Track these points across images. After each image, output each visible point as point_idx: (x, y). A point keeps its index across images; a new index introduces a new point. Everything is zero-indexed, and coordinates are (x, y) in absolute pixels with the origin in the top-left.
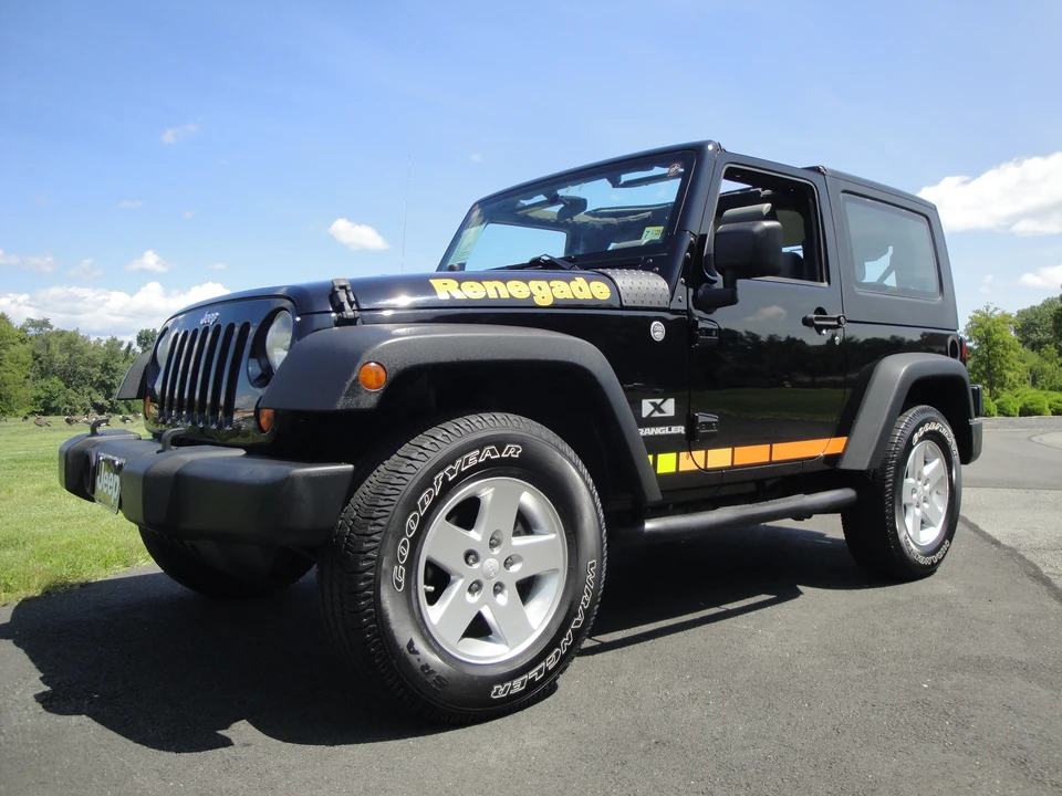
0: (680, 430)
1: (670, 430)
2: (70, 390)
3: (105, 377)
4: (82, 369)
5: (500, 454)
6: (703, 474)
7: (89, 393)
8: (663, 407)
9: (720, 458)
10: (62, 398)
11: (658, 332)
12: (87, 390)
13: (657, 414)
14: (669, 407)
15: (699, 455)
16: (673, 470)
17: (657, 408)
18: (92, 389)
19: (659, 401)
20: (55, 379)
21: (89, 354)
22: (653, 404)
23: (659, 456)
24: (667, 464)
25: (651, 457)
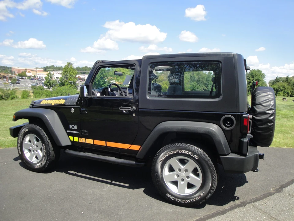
2: (198, 85)
3: (207, 82)
4: (201, 80)
6: (85, 144)
7: (203, 86)
8: (74, 127)
9: (90, 141)
10: (196, 87)
12: (202, 85)
13: (73, 128)
14: (76, 127)
15: (84, 139)
16: (78, 141)
17: (73, 127)
18: (203, 85)
19: (73, 126)
20: (195, 82)
21: (203, 76)
22: (72, 126)
23: (74, 137)
24: (76, 139)
25: (72, 137)
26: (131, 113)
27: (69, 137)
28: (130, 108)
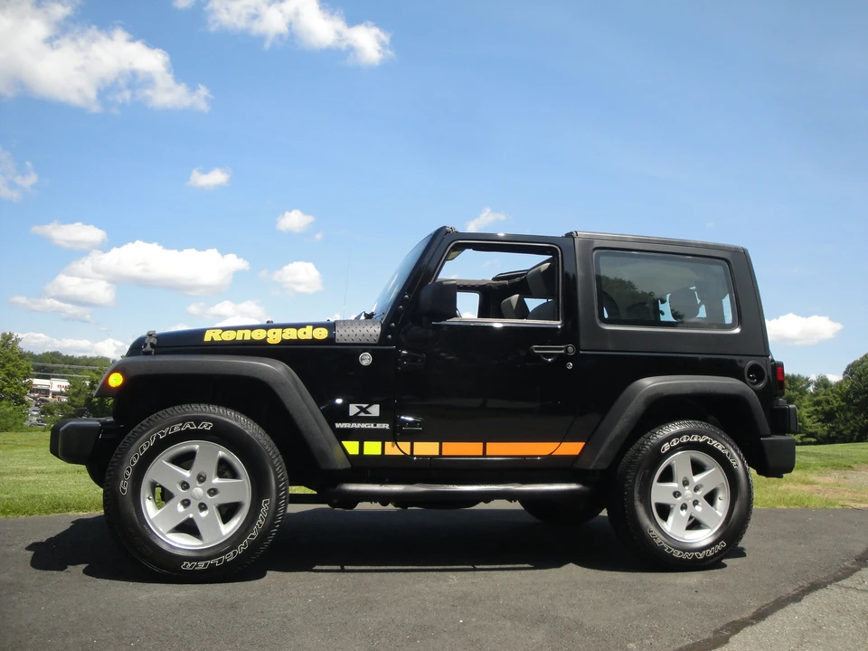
0: (386, 426)
1: (375, 425)
5: (197, 426)
8: (369, 410)
9: (426, 449)
11: (366, 359)
13: (362, 414)
14: (375, 410)
15: (405, 445)
16: (380, 453)
17: (364, 410)
19: (365, 406)
22: (360, 407)
23: (365, 443)
24: (372, 448)
25: (357, 443)
26: (562, 359)
27: (344, 443)
28: (561, 349)
